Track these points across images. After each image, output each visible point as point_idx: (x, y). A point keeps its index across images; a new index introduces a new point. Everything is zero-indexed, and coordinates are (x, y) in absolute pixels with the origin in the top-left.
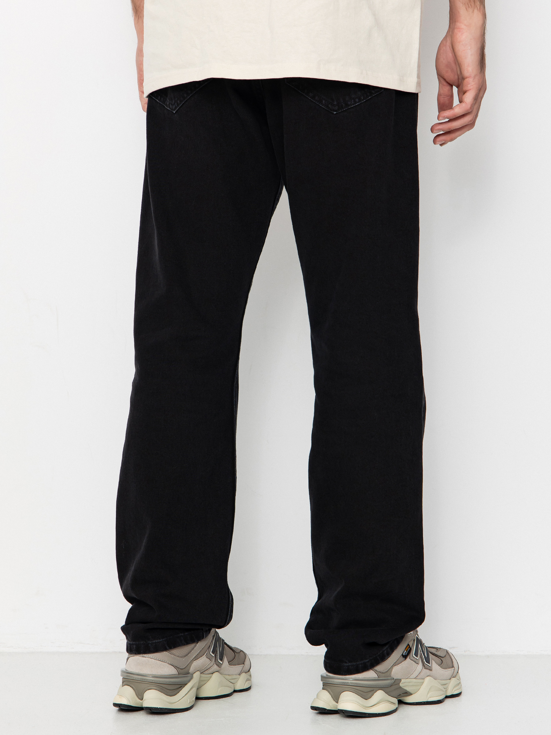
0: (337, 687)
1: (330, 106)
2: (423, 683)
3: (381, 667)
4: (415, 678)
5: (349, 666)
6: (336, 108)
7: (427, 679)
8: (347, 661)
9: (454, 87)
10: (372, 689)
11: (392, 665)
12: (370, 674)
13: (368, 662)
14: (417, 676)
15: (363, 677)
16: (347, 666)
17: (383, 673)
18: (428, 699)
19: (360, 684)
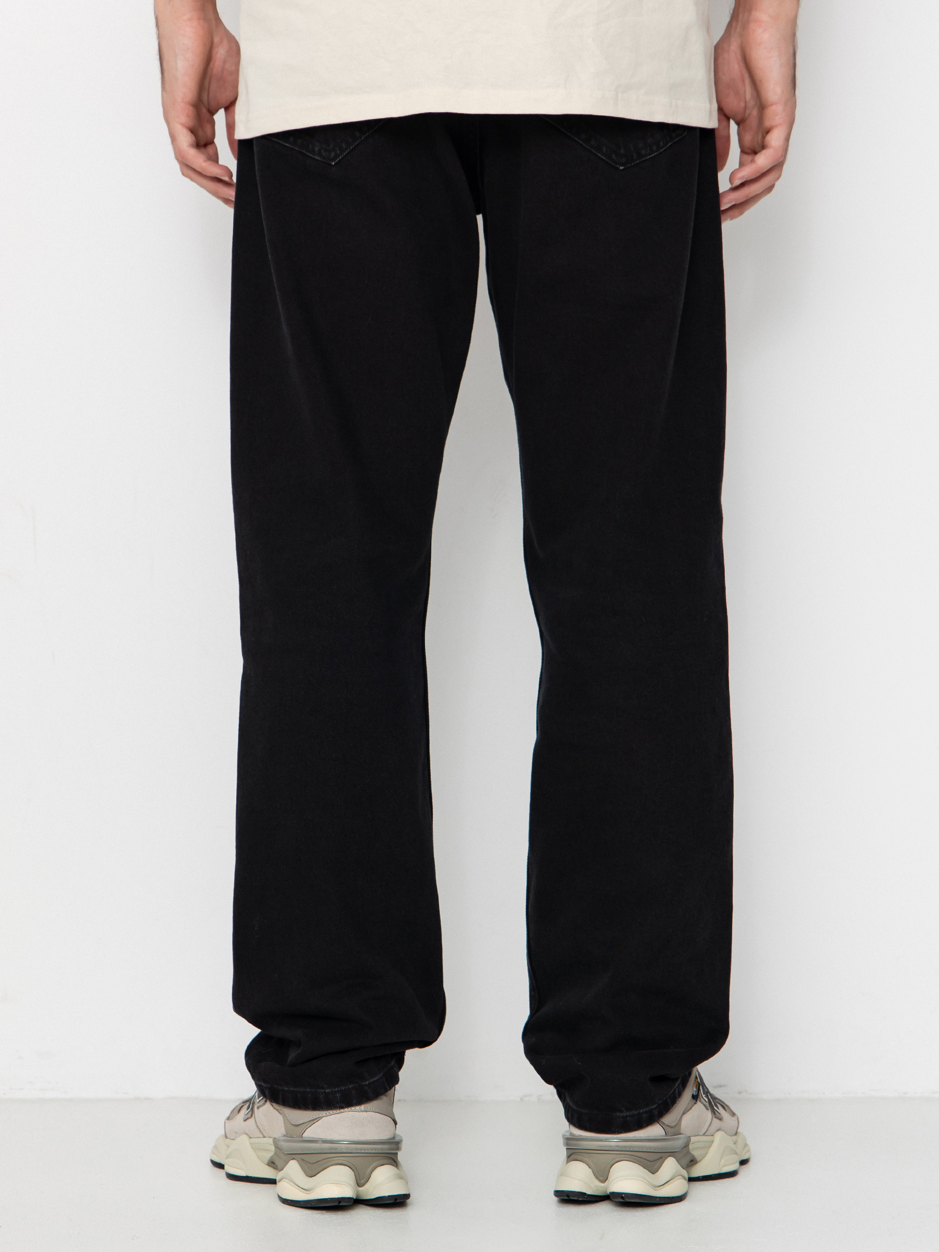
0: (604, 1155)
1: (614, 156)
2: (713, 1142)
3: (668, 1119)
4: (704, 1135)
5: (626, 1117)
6: (624, 160)
7: (719, 1136)
8: (624, 1109)
9: (732, 122)
10: (660, 1155)
11: (681, 1114)
12: (655, 1131)
13: (655, 1109)
14: (707, 1131)
15: (646, 1135)
16: (623, 1117)
17: (672, 1127)
18: (720, 1170)
19: (642, 1147)
